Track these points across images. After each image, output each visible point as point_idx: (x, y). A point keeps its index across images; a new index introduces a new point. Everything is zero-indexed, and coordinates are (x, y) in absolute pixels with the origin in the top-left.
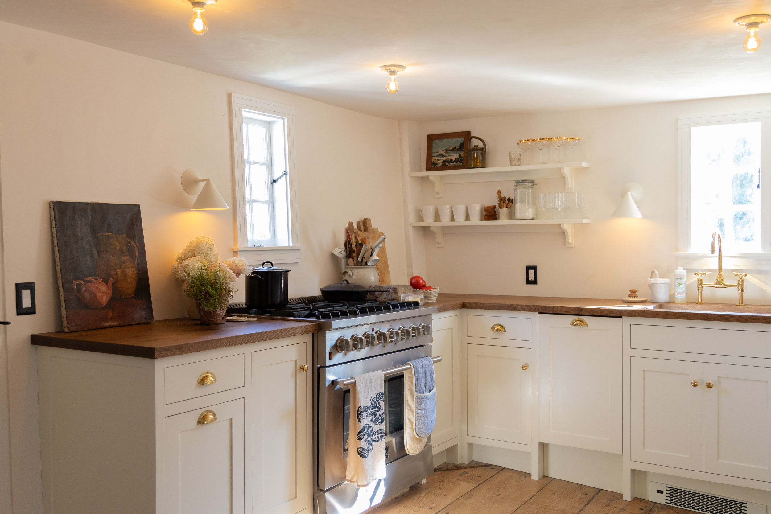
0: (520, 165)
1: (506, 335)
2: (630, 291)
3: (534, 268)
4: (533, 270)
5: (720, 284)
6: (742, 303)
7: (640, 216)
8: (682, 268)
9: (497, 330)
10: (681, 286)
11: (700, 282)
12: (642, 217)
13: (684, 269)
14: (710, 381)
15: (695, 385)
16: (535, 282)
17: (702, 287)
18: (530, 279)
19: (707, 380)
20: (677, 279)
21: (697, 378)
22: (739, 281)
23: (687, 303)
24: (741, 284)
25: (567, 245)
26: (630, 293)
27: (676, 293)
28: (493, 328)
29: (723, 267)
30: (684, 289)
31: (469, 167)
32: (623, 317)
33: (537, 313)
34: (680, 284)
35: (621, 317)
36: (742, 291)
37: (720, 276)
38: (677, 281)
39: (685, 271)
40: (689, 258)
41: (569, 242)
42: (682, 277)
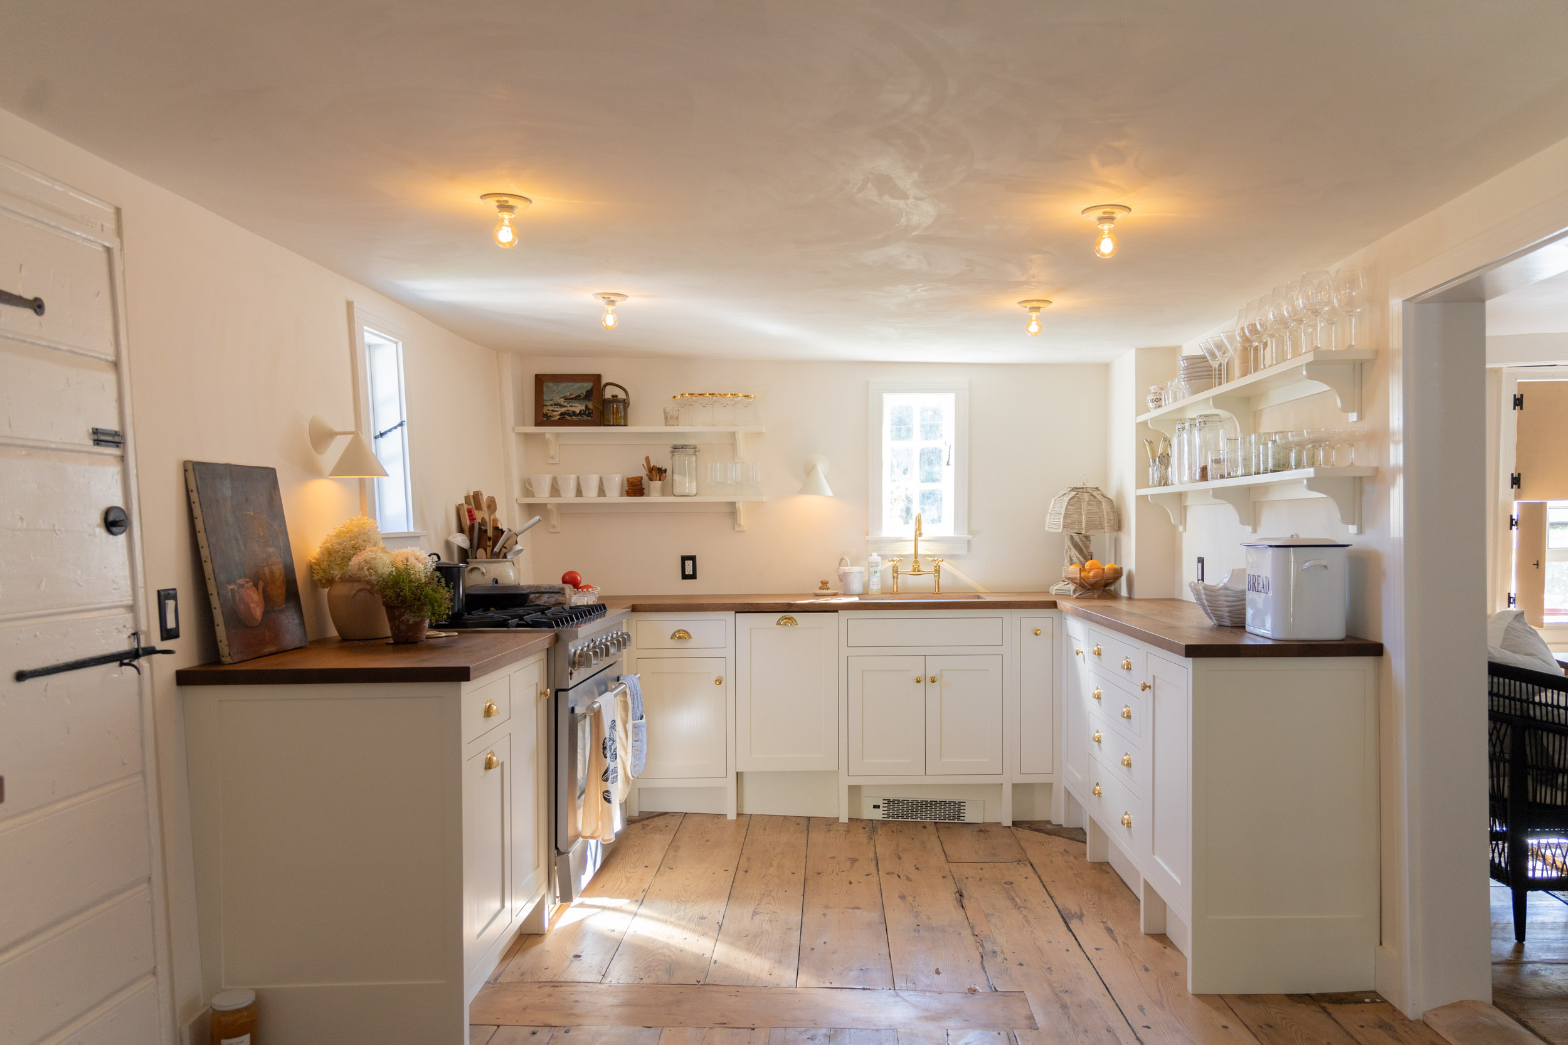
0: (678, 425)
1: (691, 643)
2: (821, 582)
3: (693, 558)
4: (691, 561)
5: (917, 571)
6: (939, 591)
7: (830, 493)
8: (876, 554)
9: (680, 638)
10: (876, 574)
11: (895, 570)
12: (832, 495)
13: (878, 555)
14: (933, 675)
15: (918, 682)
16: (693, 576)
17: (898, 574)
18: (687, 573)
19: (929, 675)
20: (872, 567)
21: (919, 673)
22: (936, 567)
23: (882, 593)
24: (938, 571)
25: (737, 528)
26: (821, 585)
27: (871, 583)
28: (673, 636)
29: (920, 552)
30: (879, 578)
31: (606, 424)
32: (839, 611)
33: (734, 612)
34: (876, 572)
35: (837, 612)
36: (939, 578)
37: (916, 562)
38: (872, 569)
39: (880, 558)
40: (880, 543)
41: (740, 525)
42: (877, 564)
